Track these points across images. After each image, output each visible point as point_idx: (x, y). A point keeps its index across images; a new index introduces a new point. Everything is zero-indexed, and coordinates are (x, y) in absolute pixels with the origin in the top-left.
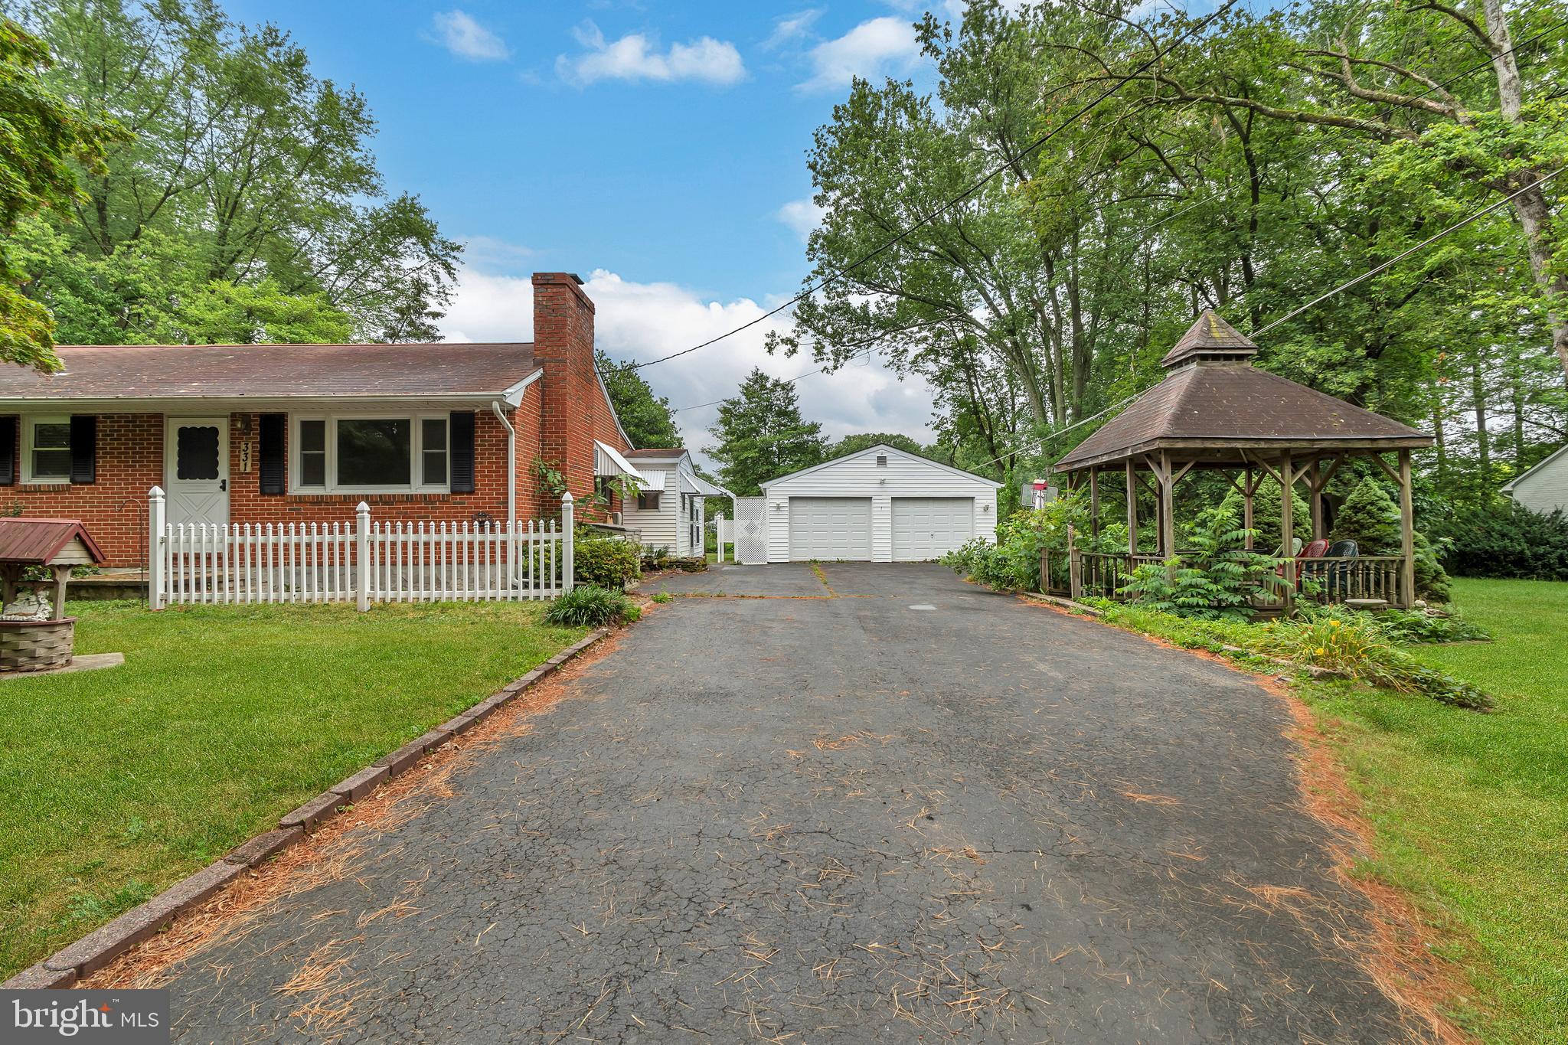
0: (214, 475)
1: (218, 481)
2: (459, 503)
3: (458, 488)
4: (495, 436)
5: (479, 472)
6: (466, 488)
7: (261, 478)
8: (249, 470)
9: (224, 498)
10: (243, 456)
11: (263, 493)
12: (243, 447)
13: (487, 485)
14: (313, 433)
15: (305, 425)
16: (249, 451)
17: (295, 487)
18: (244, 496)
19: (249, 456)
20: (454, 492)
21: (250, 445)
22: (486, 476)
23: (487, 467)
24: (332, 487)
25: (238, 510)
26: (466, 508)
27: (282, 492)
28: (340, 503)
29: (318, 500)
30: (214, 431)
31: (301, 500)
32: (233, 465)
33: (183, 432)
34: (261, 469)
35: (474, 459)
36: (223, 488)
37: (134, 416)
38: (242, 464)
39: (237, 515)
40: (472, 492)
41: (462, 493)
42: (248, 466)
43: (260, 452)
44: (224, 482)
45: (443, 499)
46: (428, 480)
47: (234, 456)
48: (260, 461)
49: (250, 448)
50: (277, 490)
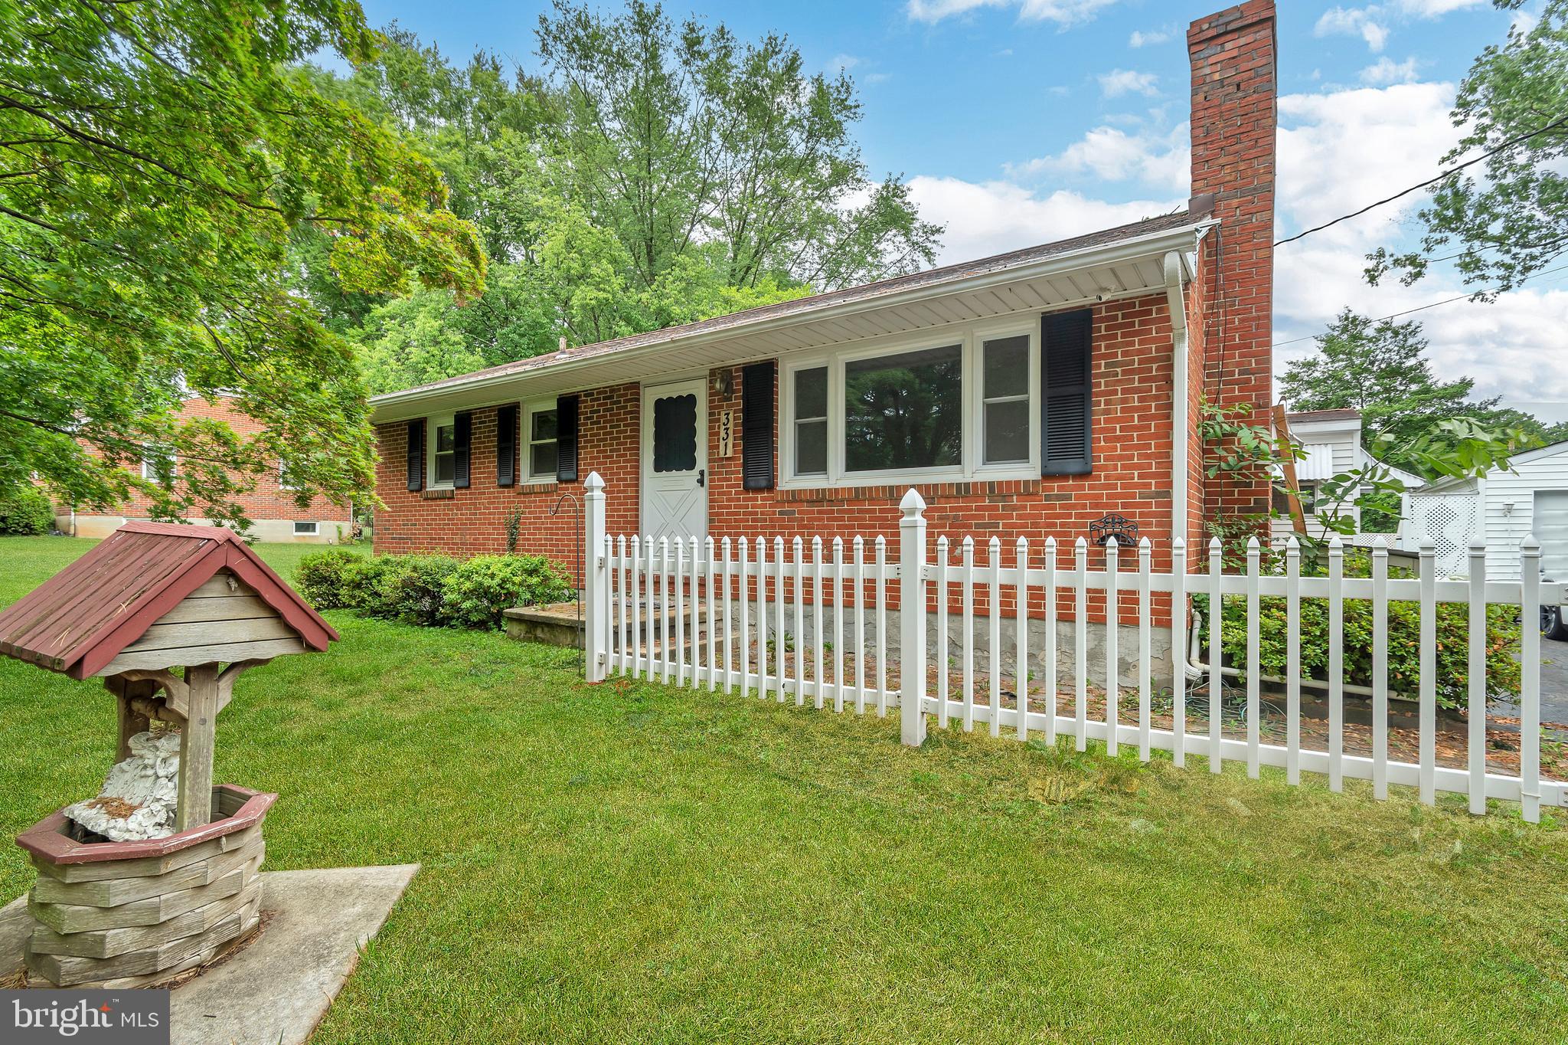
0: (691, 464)
1: (695, 472)
2: (1058, 497)
3: (1056, 466)
4: (1140, 352)
5: (1103, 430)
6: (1074, 466)
7: (745, 465)
8: (729, 454)
9: (702, 495)
10: (723, 434)
11: (747, 489)
12: (723, 418)
13: (1121, 458)
14: (812, 384)
15: (801, 376)
16: (731, 425)
17: (788, 478)
18: (723, 494)
19: (730, 432)
20: (1047, 476)
21: (731, 416)
22: (1118, 439)
23: (1118, 420)
24: (837, 477)
25: (718, 514)
26: (1073, 506)
27: (771, 487)
28: (850, 501)
29: (819, 498)
30: (691, 400)
31: (795, 497)
32: (713, 448)
33: (659, 404)
34: (745, 452)
35: (1091, 404)
36: (701, 482)
37: (613, 389)
38: (722, 443)
39: (718, 525)
40: (1085, 475)
41: (1064, 476)
42: (729, 447)
43: (744, 424)
44: (702, 473)
45: (1025, 489)
46: (994, 453)
47: (713, 434)
48: (744, 438)
49: (731, 419)
50: (763, 483)
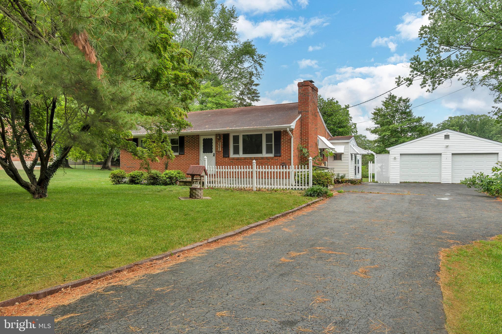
0: (212, 152)
1: (213, 153)
2: (277, 160)
4: (287, 138)
5: (282, 149)
6: (279, 155)
7: (223, 153)
8: (220, 150)
9: (214, 158)
10: (219, 146)
11: (224, 157)
12: (219, 144)
13: (285, 154)
14: (236, 139)
15: (234, 136)
16: (220, 145)
17: (232, 155)
18: (219, 158)
20: (275, 156)
22: (284, 151)
23: (284, 148)
24: (241, 155)
25: (218, 162)
26: (279, 161)
27: (229, 157)
28: (244, 160)
29: (238, 159)
30: (212, 139)
31: (233, 159)
32: (216, 149)
33: (204, 140)
34: (223, 150)
35: (281, 146)
36: (214, 156)
37: (193, 136)
38: (219, 148)
39: (218, 164)
40: (280, 156)
41: (277, 156)
42: (220, 149)
43: (223, 145)
44: (214, 154)
45: (272, 158)
46: (267, 152)
47: (216, 146)
48: (223, 147)
49: (220, 144)
50: (227, 156)
